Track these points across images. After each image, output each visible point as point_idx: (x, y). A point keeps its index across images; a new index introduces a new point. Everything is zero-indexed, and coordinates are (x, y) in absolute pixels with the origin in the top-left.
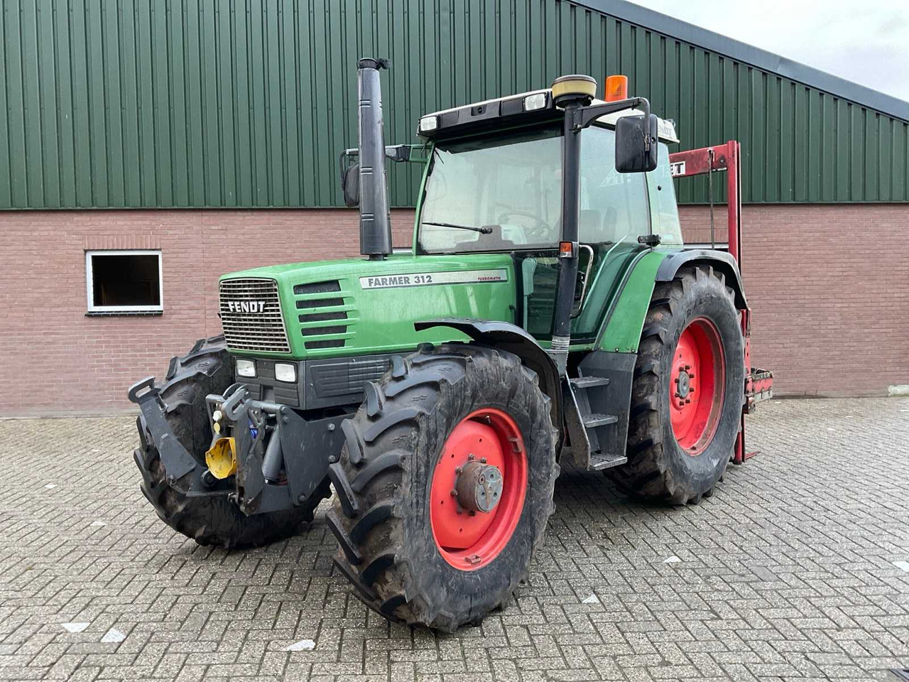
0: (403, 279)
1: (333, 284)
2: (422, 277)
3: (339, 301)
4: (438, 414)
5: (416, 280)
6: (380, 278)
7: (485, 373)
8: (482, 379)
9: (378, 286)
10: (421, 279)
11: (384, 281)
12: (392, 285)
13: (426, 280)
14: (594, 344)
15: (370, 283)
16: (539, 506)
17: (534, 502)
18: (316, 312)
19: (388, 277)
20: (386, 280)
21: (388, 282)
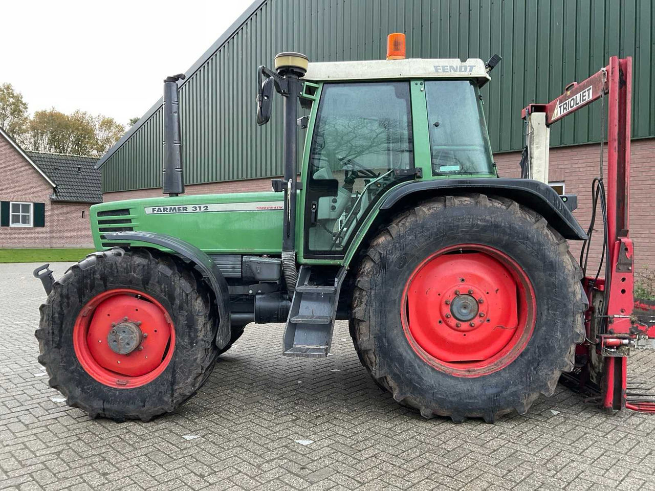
0: (182, 208)
1: (126, 211)
2: (200, 207)
3: (129, 221)
4: (70, 286)
5: (194, 209)
6: (162, 208)
7: (114, 267)
8: (111, 269)
9: (159, 212)
10: (198, 209)
11: (165, 210)
12: (172, 212)
13: (203, 209)
14: (343, 260)
15: (153, 211)
16: (181, 363)
17: (177, 359)
18: (110, 227)
19: (169, 207)
20: (167, 209)
21: (168, 210)
